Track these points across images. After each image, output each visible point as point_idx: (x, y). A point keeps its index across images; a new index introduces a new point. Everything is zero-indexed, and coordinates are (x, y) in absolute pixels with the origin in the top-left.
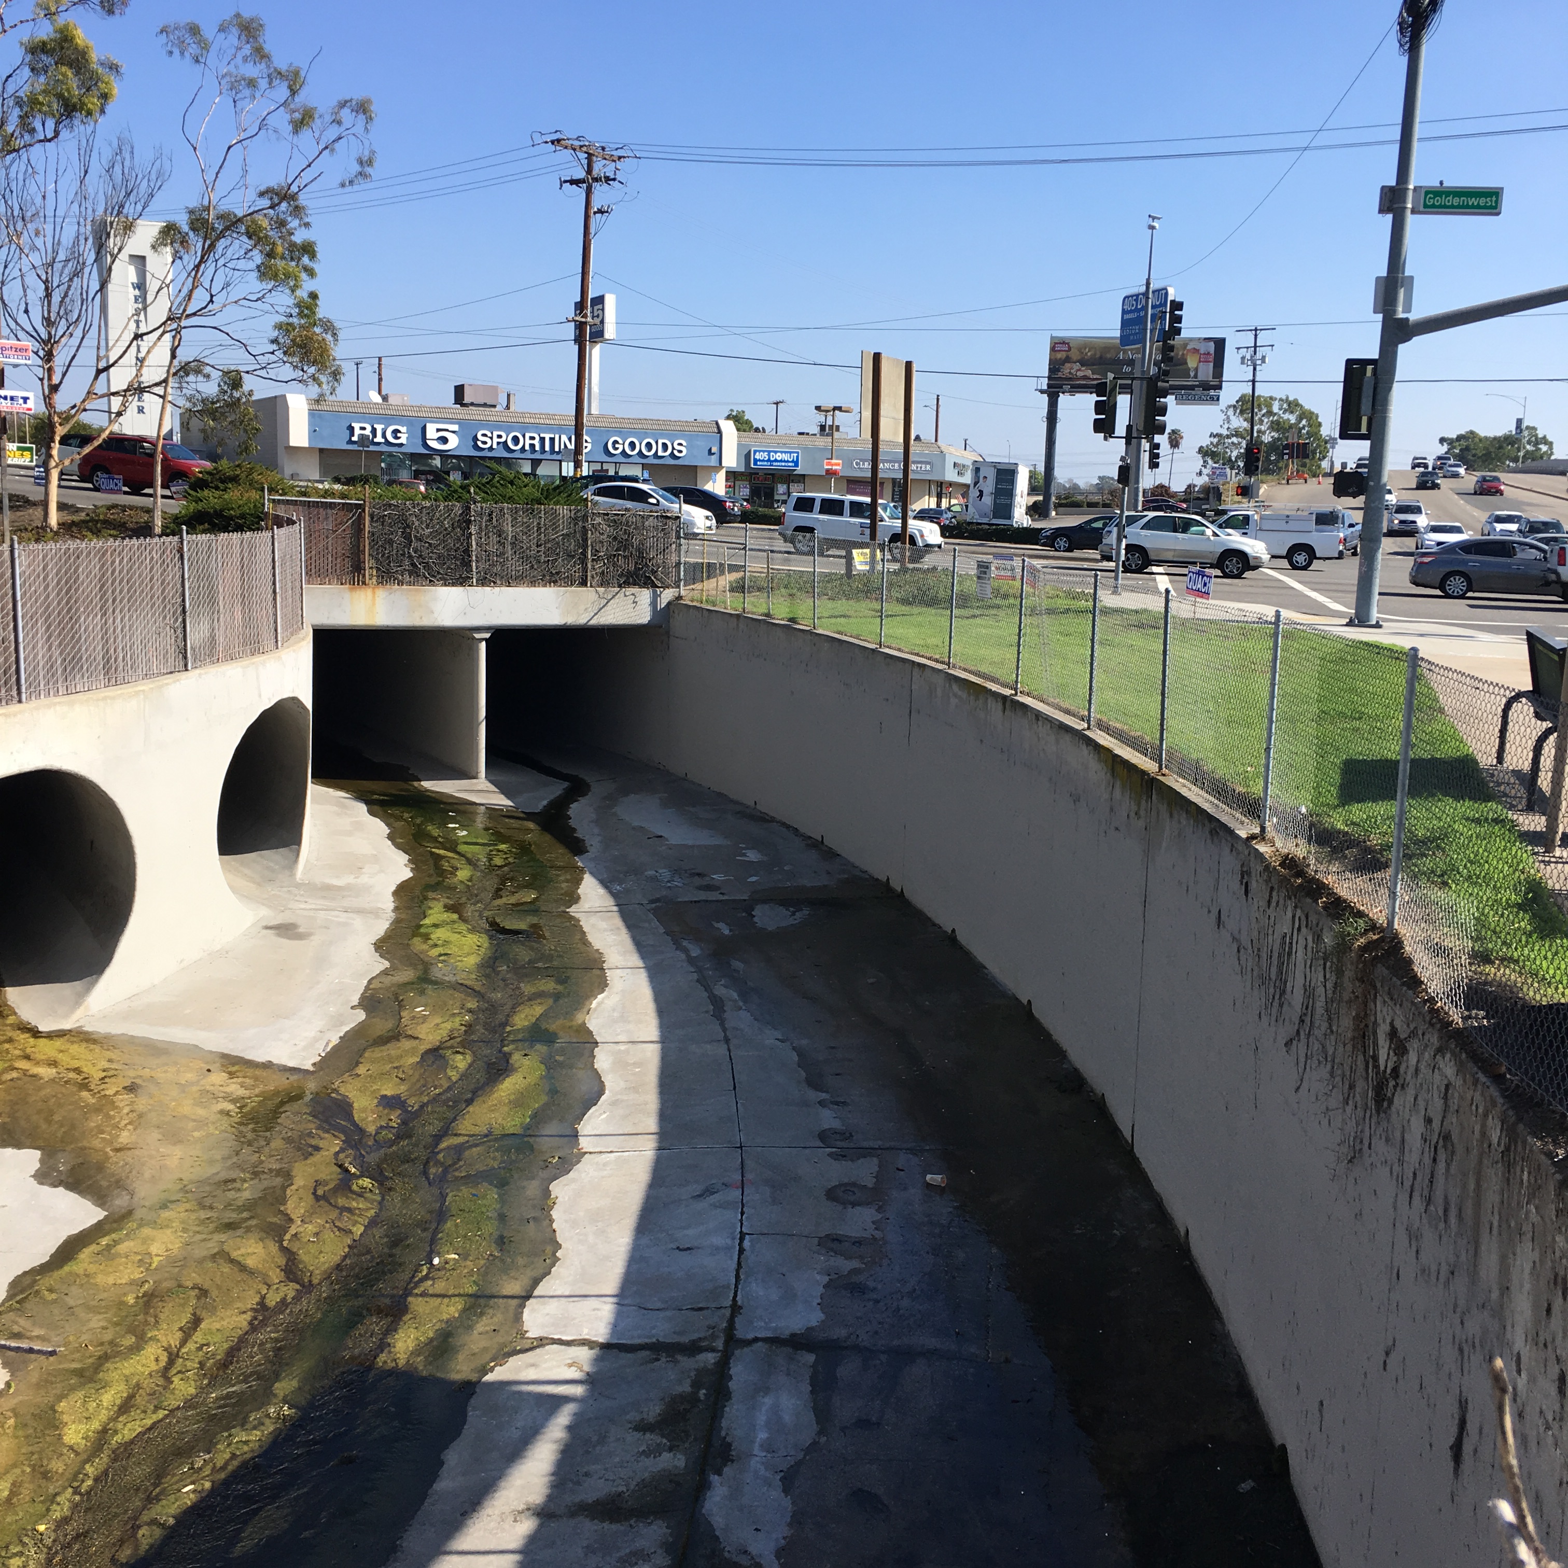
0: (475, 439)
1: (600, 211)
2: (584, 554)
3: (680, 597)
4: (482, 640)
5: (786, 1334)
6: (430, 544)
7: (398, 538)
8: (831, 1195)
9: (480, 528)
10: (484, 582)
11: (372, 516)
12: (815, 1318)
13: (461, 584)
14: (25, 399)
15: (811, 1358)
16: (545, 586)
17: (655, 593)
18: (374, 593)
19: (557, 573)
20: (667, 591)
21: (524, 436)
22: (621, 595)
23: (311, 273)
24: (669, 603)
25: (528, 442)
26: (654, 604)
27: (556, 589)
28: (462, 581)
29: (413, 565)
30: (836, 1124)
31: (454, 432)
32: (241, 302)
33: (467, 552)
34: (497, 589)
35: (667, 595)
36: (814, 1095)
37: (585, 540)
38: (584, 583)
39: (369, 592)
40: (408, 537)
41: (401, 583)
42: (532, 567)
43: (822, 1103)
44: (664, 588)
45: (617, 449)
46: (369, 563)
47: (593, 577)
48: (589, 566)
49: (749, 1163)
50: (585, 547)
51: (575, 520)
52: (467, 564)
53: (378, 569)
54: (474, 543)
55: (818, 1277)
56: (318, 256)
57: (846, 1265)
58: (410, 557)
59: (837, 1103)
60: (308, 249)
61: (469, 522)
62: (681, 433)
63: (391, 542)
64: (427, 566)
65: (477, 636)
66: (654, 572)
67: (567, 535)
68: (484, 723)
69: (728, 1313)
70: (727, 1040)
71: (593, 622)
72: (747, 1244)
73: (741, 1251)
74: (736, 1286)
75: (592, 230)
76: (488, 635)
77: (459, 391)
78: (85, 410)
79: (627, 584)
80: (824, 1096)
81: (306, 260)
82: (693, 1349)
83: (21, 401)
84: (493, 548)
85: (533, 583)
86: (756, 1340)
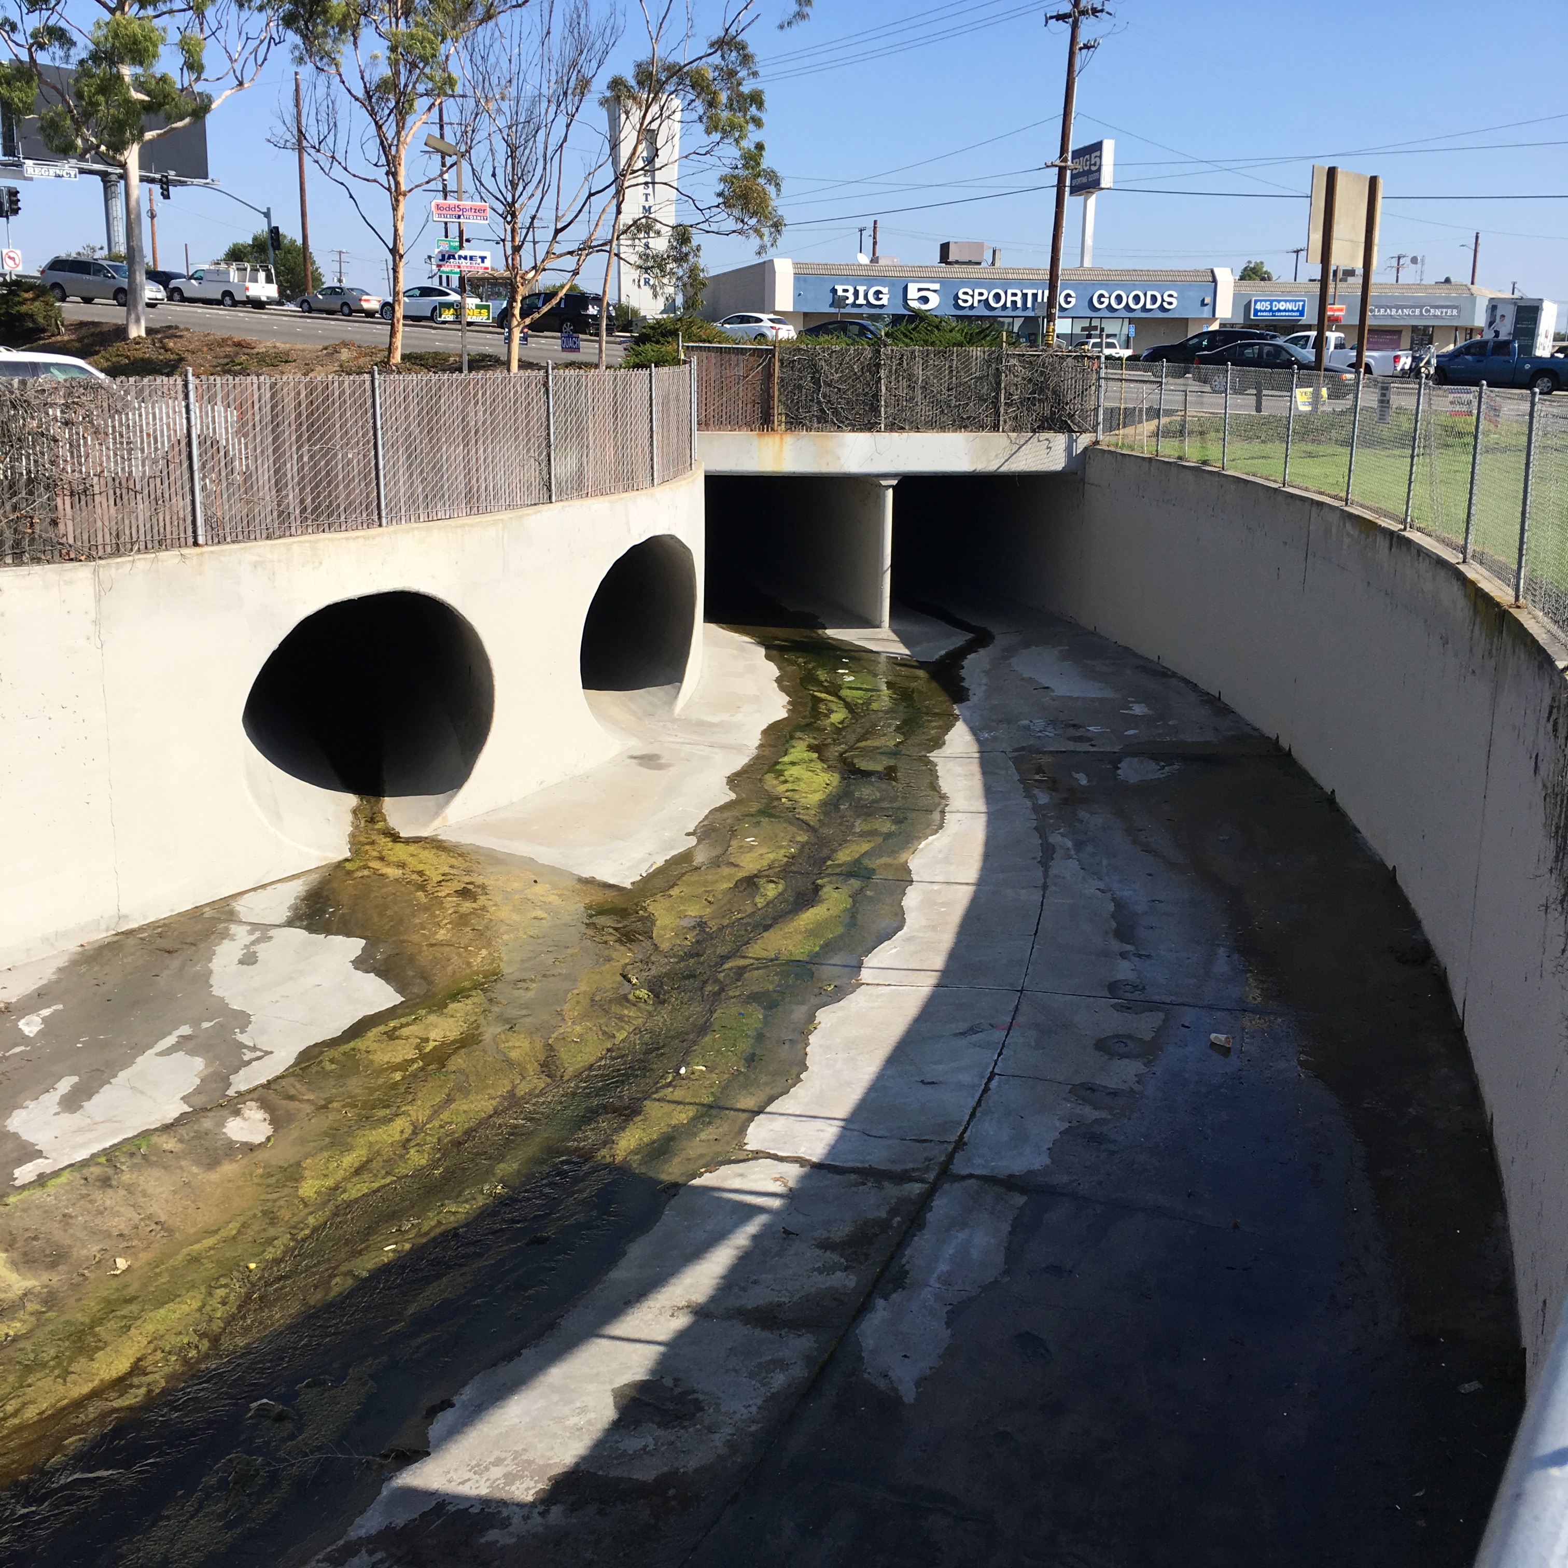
0: (956, 297)
1: (1086, 47)
2: (997, 397)
3: (1097, 442)
4: (890, 486)
5: (1003, 1173)
6: (839, 389)
7: (807, 383)
8: (1101, 1045)
9: (890, 371)
10: (893, 427)
11: (781, 361)
12: (1039, 1161)
13: (870, 430)
14: (483, 259)
15: (1021, 1200)
16: (955, 431)
17: (1070, 438)
18: (781, 439)
19: (968, 418)
20: (1084, 435)
21: (1006, 293)
22: (1034, 440)
23: (758, 123)
24: (1086, 449)
25: (1010, 298)
26: (1069, 449)
27: (967, 434)
28: (870, 427)
29: (822, 410)
30: (1130, 976)
31: (935, 291)
32: (691, 157)
33: (876, 397)
34: (905, 434)
35: (1084, 440)
36: (1116, 946)
37: (998, 384)
38: (995, 428)
39: (777, 438)
40: (815, 381)
41: (809, 429)
42: (942, 412)
43: (1123, 955)
44: (1081, 433)
45: (1102, 303)
46: (778, 409)
47: (1005, 422)
48: (1002, 410)
49: (1024, 1008)
50: (998, 390)
51: (988, 362)
52: (875, 410)
53: (787, 415)
54: (883, 388)
55: (1058, 1124)
56: (766, 105)
57: (1090, 1113)
58: (819, 402)
59: (1140, 956)
60: (756, 99)
61: (878, 366)
62: (1172, 284)
63: (800, 387)
64: (836, 412)
65: (884, 483)
66: (1071, 416)
67: (981, 378)
68: (889, 572)
69: (950, 1148)
70: (1045, 887)
71: (1003, 469)
72: (994, 1084)
73: (986, 1089)
74: (968, 1123)
75: (1077, 68)
76: (895, 482)
77: (945, 249)
78: (544, 270)
79: (1041, 428)
80: (1128, 947)
81: (753, 110)
82: (903, 1177)
83: (479, 260)
84: (903, 393)
85: (943, 429)
86: (971, 1176)
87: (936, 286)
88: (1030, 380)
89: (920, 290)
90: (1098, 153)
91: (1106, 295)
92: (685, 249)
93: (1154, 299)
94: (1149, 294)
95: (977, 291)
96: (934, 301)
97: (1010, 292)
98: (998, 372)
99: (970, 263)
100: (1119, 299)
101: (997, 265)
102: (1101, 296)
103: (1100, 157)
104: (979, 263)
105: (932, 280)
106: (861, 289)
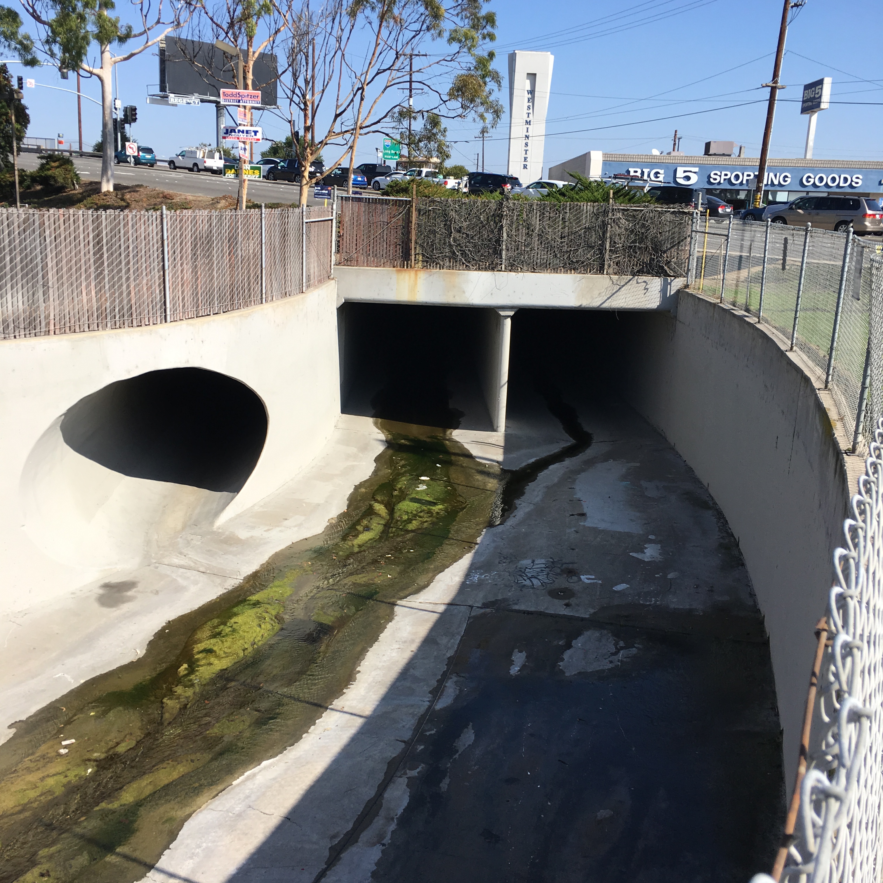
0: (709, 177)
1: (796, 5)
2: (603, 245)
3: (687, 286)
4: (508, 316)
6: (467, 235)
7: (440, 229)
9: (512, 223)
10: (512, 267)
11: (419, 211)
13: (493, 269)
14: (256, 132)
16: (566, 272)
17: (665, 281)
18: (416, 275)
19: (577, 262)
20: (677, 280)
21: (743, 174)
22: (634, 282)
23: (492, 37)
24: (678, 291)
25: (745, 178)
26: (664, 291)
27: (576, 275)
28: (492, 268)
29: (454, 253)
31: (695, 173)
33: (498, 241)
34: (521, 274)
35: (677, 284)
37: (604, 233)
38: (601, 270)
39: (412, 273)
40: (448, 228)
41: (442, 267)
42: (556, 256)
44: (675, 277)
45: (809, 182)
46: (415, 249)
47: (609, 266)
48: (607, 256)
50: (603, 238)
51: (596, 215)
52: (497, 253)
53: (423, 255)
54: (505, 235)
58: (450, 246)
60: (490, 19)
61: (501, 216)
62: (860, 170)
63: (434, 232)
64: (464, 253)
65: (502, 313)
66: (668, 263)
67: (589, 228)
68: (506, 386)
71: (605, 305)
75: (788, 20)
76: (512, 313)
77: (708, 145)
78: (326, 144)
79: (640, 272)
81: (489, 28)
83: (253, 134)
84: (522, 238)
85: (555, 270)
87: (696, 169)
88: (632, 231)
89: (685, 172)
90: (820, 86)
91: (812, 176)
92: (435, 131)
93: (846, 180)
94: (842, 177)
95: (723, 173)
96: (694, 179)
97: (745, 174)
98: (604, 225)
99: (724, 155)
100: (821, 179)
101: (742, 156)
102: (809, 177)
103: (822, 89)
104: (730, 155)
105: (693, 165)
106: (646, 171)
